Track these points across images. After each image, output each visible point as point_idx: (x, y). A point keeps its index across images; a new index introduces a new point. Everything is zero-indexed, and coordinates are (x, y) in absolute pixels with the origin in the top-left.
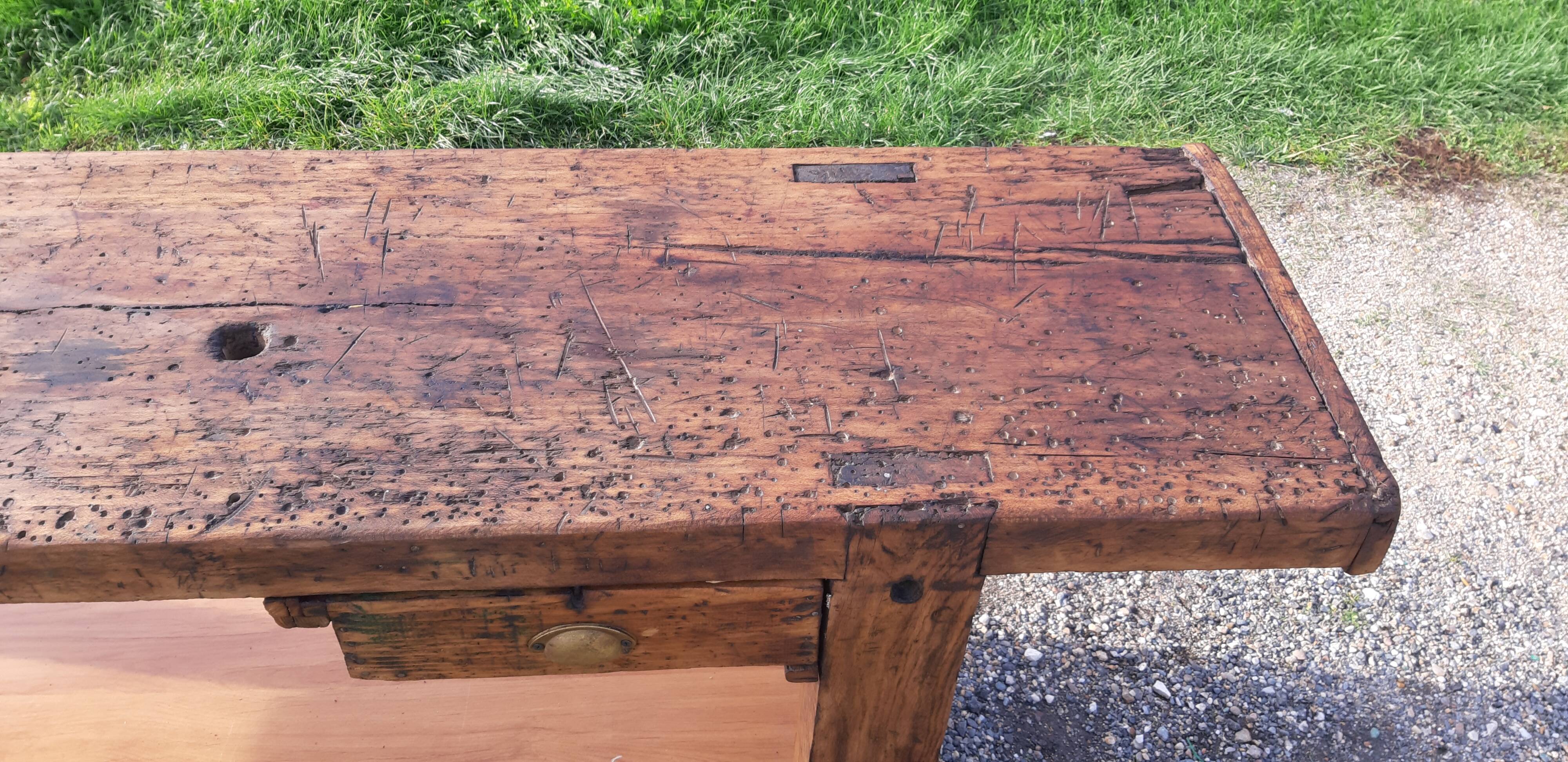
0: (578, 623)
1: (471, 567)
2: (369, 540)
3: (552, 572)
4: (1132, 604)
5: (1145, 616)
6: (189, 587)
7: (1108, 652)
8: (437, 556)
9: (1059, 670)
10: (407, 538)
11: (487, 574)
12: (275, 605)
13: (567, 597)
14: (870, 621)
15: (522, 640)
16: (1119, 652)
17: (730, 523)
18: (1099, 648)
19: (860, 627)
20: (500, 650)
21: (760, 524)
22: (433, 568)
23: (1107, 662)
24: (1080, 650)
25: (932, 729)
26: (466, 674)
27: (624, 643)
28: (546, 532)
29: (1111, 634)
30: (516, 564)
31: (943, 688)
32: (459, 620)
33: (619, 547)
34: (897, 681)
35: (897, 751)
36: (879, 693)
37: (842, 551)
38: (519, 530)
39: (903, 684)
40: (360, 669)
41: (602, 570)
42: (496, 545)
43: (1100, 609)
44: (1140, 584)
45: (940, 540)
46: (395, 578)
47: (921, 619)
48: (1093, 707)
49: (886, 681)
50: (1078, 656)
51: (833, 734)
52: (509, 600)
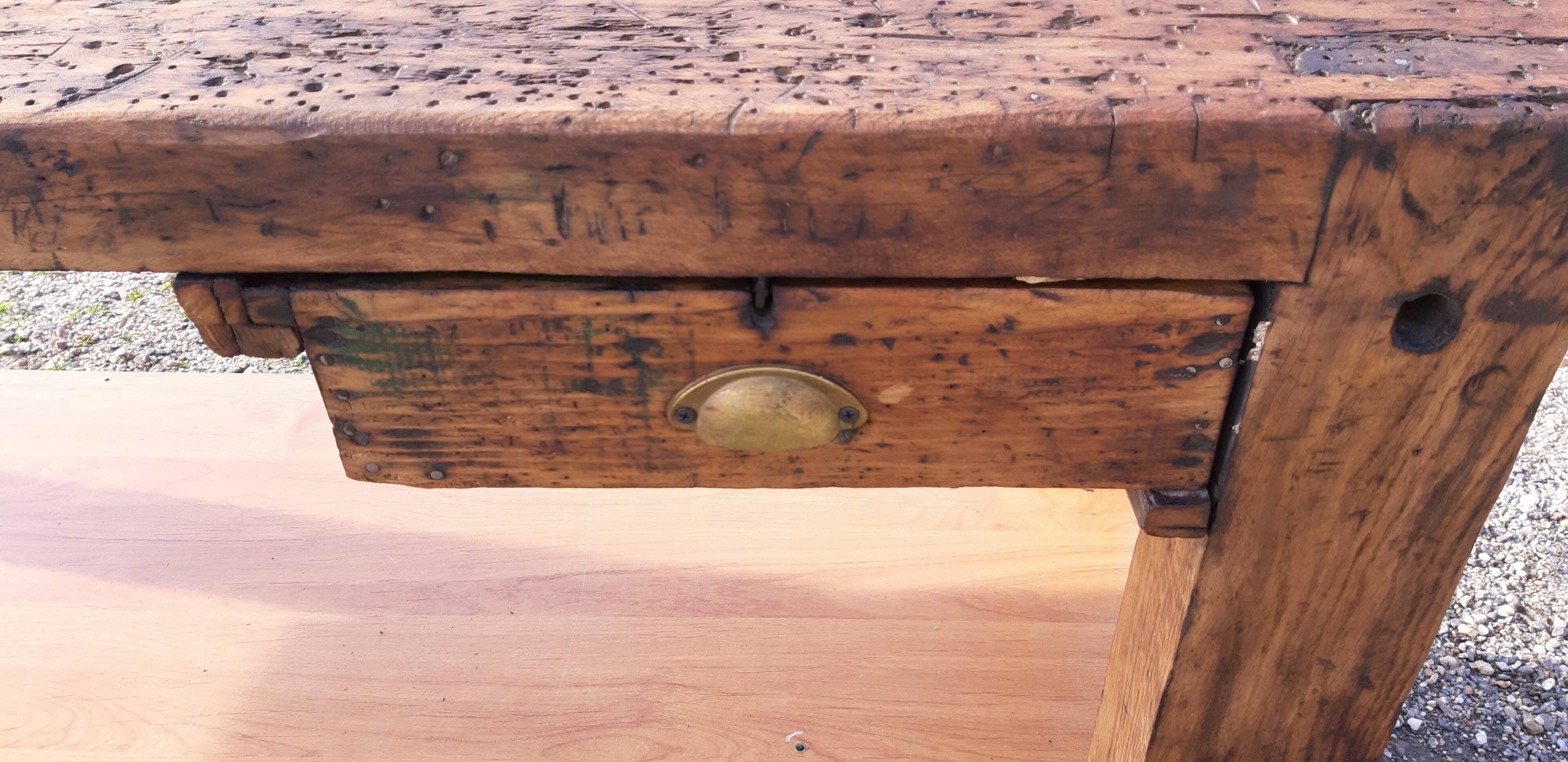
0: (760, 362)
1: (559, 212)
2: (360, 132)
3: (715, 235)
4: (1516, 601)
5: (1538, 617)
6: (33, 240)
7: (1493, 663)
8: (494, 180)
9: (1423, 685)
10: (432, 130)
11: (591, 234)
12: (195, 291)
13: (742, 296)
14: (1335, 395)
15: (657, 397)
16: (1509, 664)
17: (1085, 121)
18: (1477, 658)
19: (1311, 410)
20: (617, 421)
21: (1150, 125)
22: (483, 211)
23: (1494, 676)
24: (1452, 660)
25: (1399, 661)
26: (551, 476)
27: (847, 415)
28: (708, 130)
29: (1493, 639)
30: (648, 209)
31: (1443, 567)
32: (538, 344)
33: (851, 174)
34: (1356, 545)
35: (1323, 702)
36: (1317, 572)
37: (1313, 205)
38: (653, 123)
39: (1369, 551)
40: (362, 455)
41: (813, 237)
42: (606, 156)
43: (1471, 605)
44: (1524, 574)
45: (1528, 181)
46: (413, 233)
47: (1440, 396)
48: (1482, 738)
49: (1335, 545)
50: (1448, 667)
51: (1211, 659)
52: (633, 300)
